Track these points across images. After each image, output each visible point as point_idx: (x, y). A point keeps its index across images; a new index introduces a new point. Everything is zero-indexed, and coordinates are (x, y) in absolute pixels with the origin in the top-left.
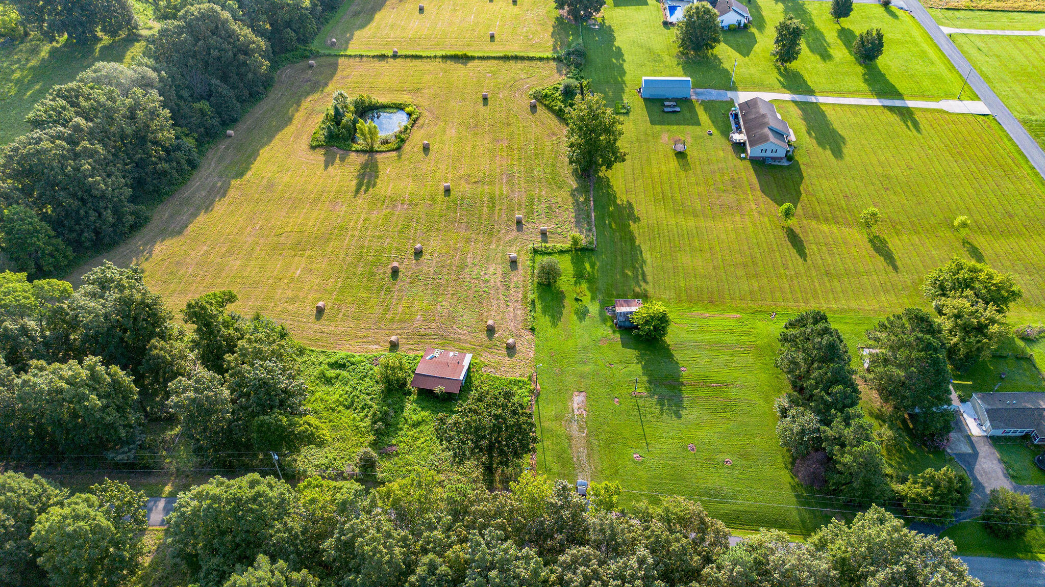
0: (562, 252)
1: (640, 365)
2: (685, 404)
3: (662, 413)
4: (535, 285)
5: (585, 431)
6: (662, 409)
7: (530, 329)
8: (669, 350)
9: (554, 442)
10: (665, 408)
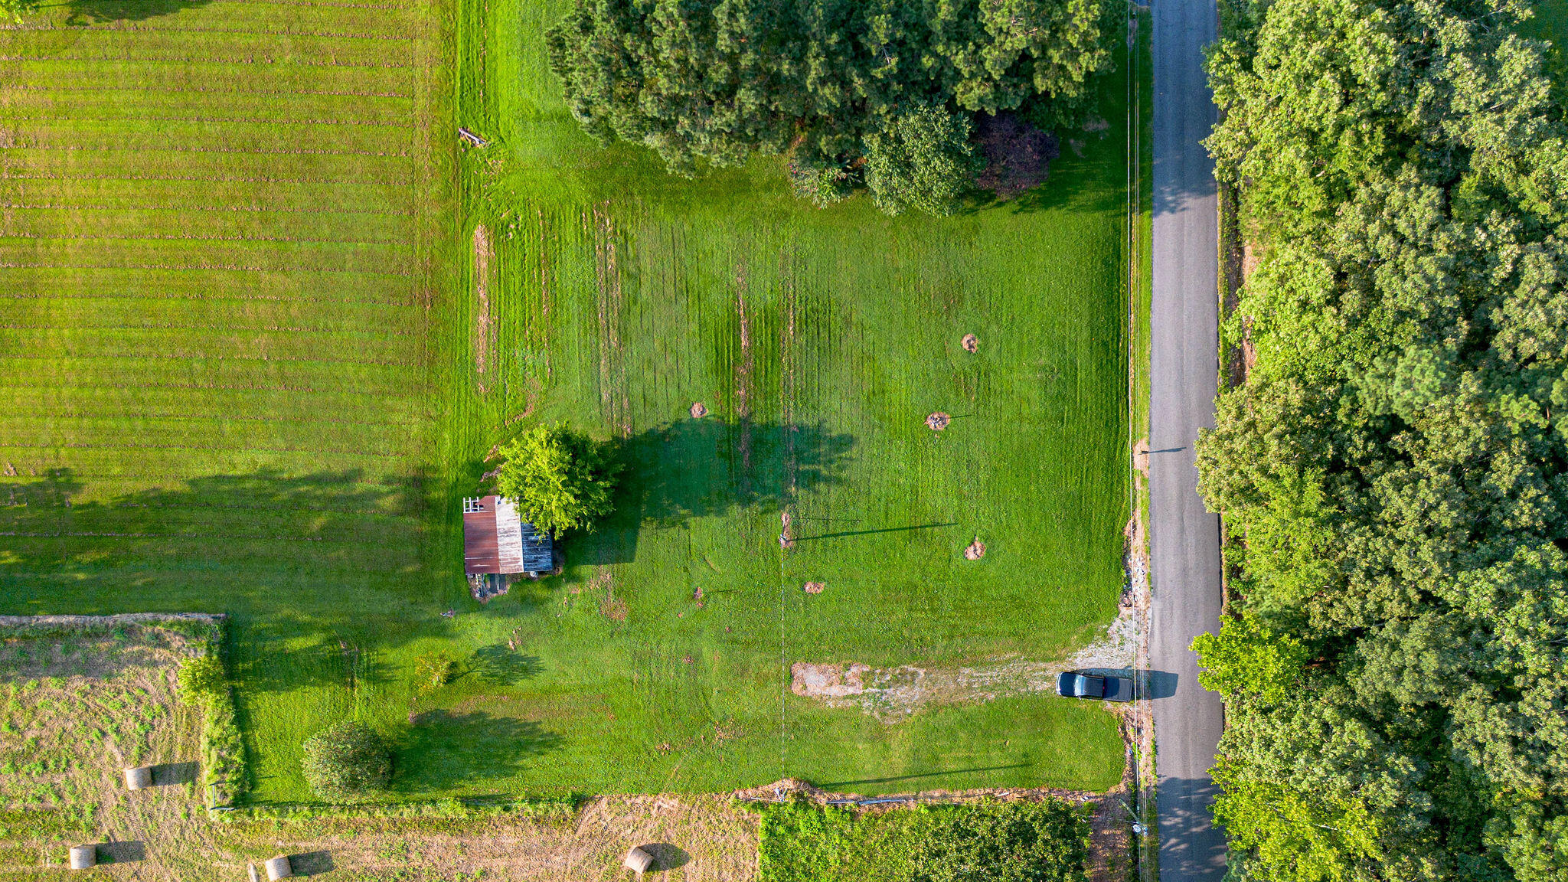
0: (242, 719)
1: (692, 521)
2: (810, 422)
3: (839, 481)
4: (392, 796)
5: (911, 669)
6: (827, 480)
7: (575, 808)
8: (634, 442)
9: (947, 744)
10: (824, 472)
